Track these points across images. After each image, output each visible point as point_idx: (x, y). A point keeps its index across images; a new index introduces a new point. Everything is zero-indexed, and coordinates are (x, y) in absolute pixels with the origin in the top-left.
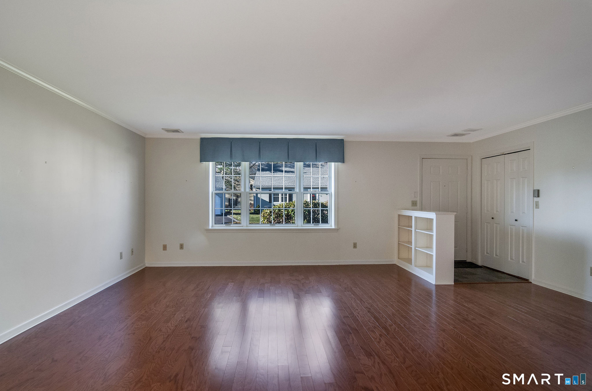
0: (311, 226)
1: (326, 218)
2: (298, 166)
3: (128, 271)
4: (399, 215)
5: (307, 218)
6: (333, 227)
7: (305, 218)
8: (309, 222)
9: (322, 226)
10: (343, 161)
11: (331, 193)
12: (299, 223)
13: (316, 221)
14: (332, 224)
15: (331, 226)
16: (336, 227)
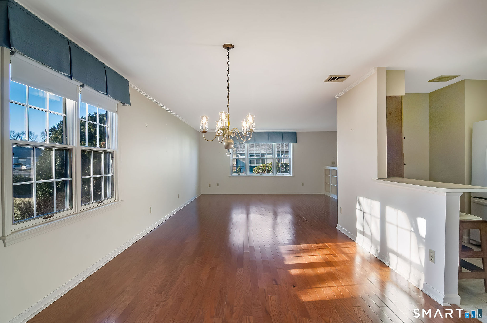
0: (280, 175)
1: (288, 171)
2: (273, 145)
3: (195, 197)
4: (325, 169)
5: (279, 171)
6: (292, 175)
7: (277, 171)
8: (279, 173)
9: (286, 175)
10: (296, 142)
11: (290, 158)
12: (274, 173)
13: (283, 172)
14: (291, 174)
15: (291, 175)
16: (293, 175)
